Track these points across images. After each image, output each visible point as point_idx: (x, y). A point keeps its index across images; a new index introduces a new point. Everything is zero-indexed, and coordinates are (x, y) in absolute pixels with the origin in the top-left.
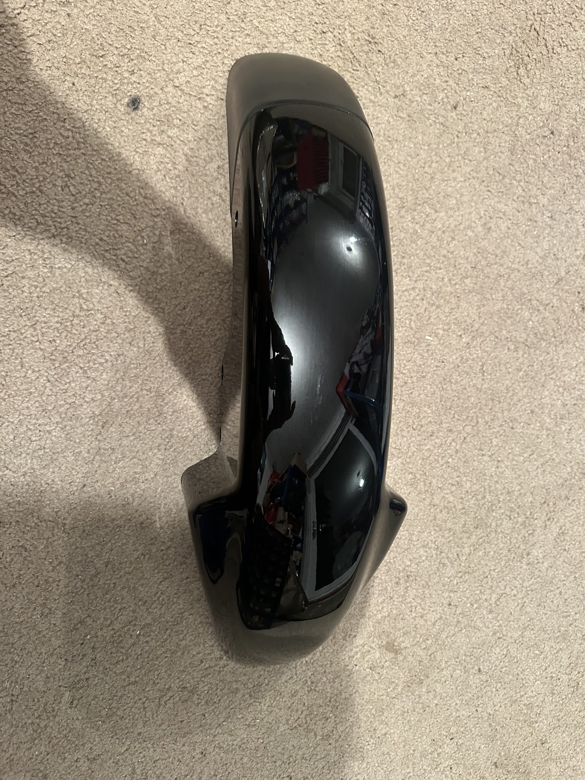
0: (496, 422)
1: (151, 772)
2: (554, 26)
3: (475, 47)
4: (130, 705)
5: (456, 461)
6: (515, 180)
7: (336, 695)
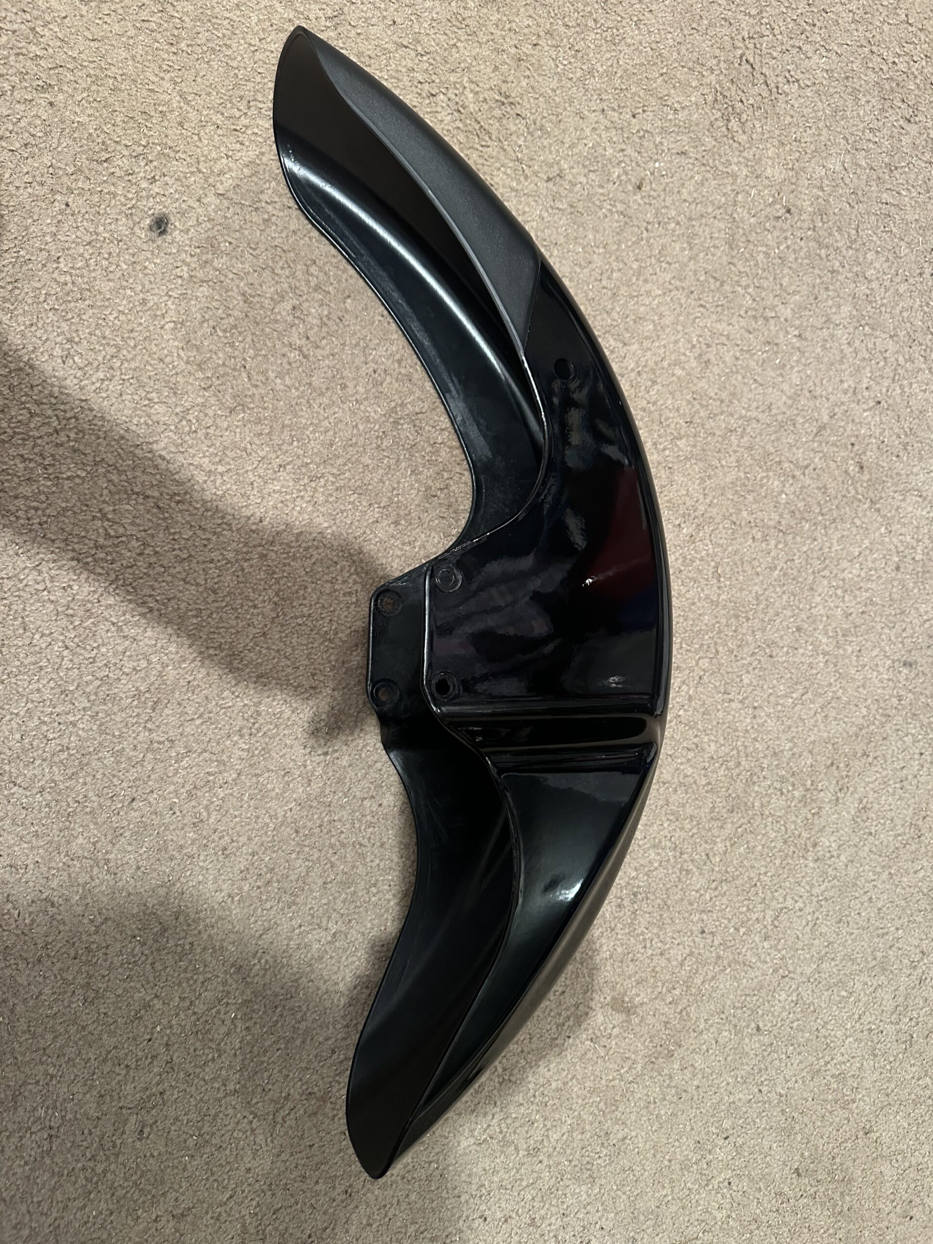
0: (745, 650)
1: (271, 1227)
2: (775, 54)
3: (660, 95)
4: (229, 1127)
5: (690, 713)
6: (739, 286)
7: (543, 1085)
